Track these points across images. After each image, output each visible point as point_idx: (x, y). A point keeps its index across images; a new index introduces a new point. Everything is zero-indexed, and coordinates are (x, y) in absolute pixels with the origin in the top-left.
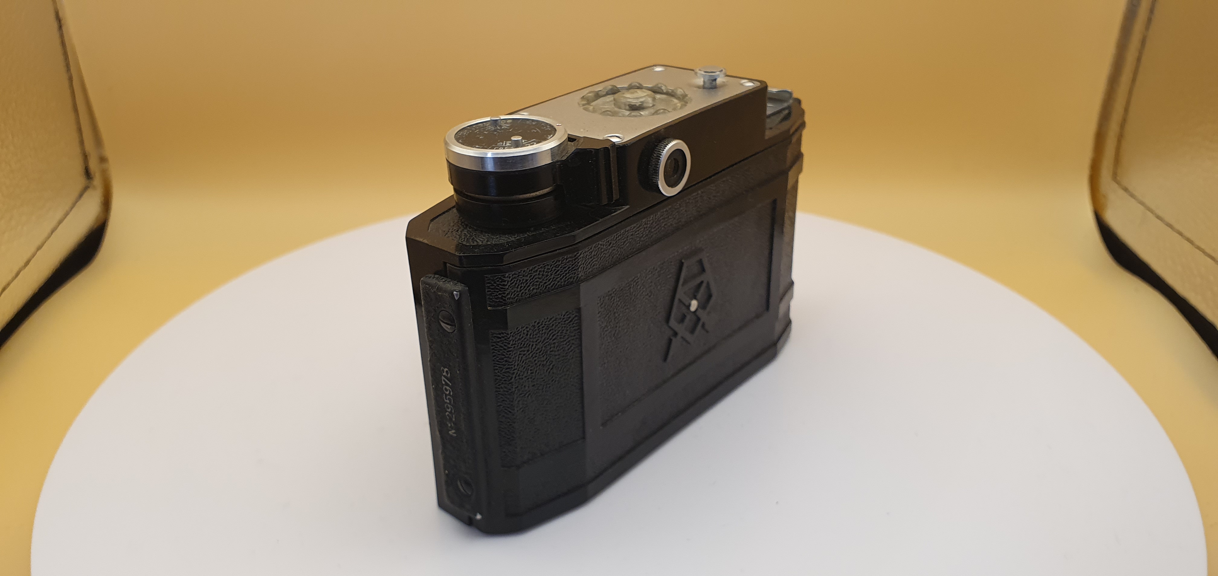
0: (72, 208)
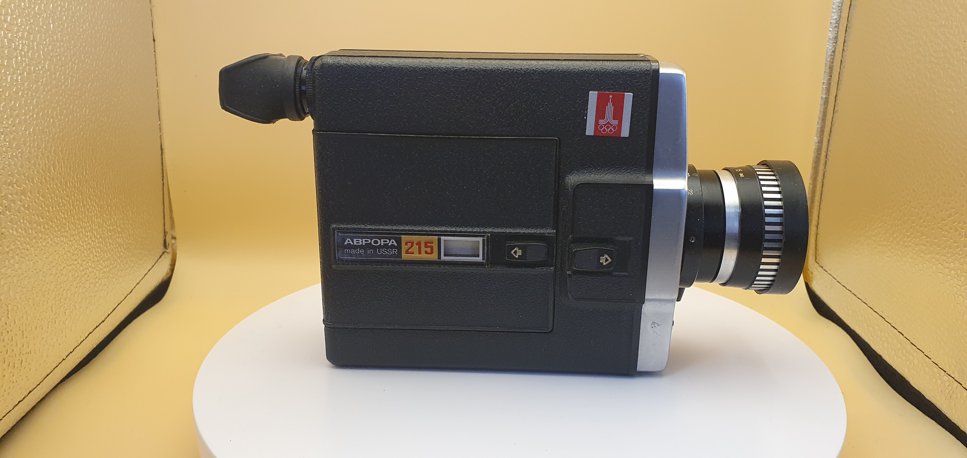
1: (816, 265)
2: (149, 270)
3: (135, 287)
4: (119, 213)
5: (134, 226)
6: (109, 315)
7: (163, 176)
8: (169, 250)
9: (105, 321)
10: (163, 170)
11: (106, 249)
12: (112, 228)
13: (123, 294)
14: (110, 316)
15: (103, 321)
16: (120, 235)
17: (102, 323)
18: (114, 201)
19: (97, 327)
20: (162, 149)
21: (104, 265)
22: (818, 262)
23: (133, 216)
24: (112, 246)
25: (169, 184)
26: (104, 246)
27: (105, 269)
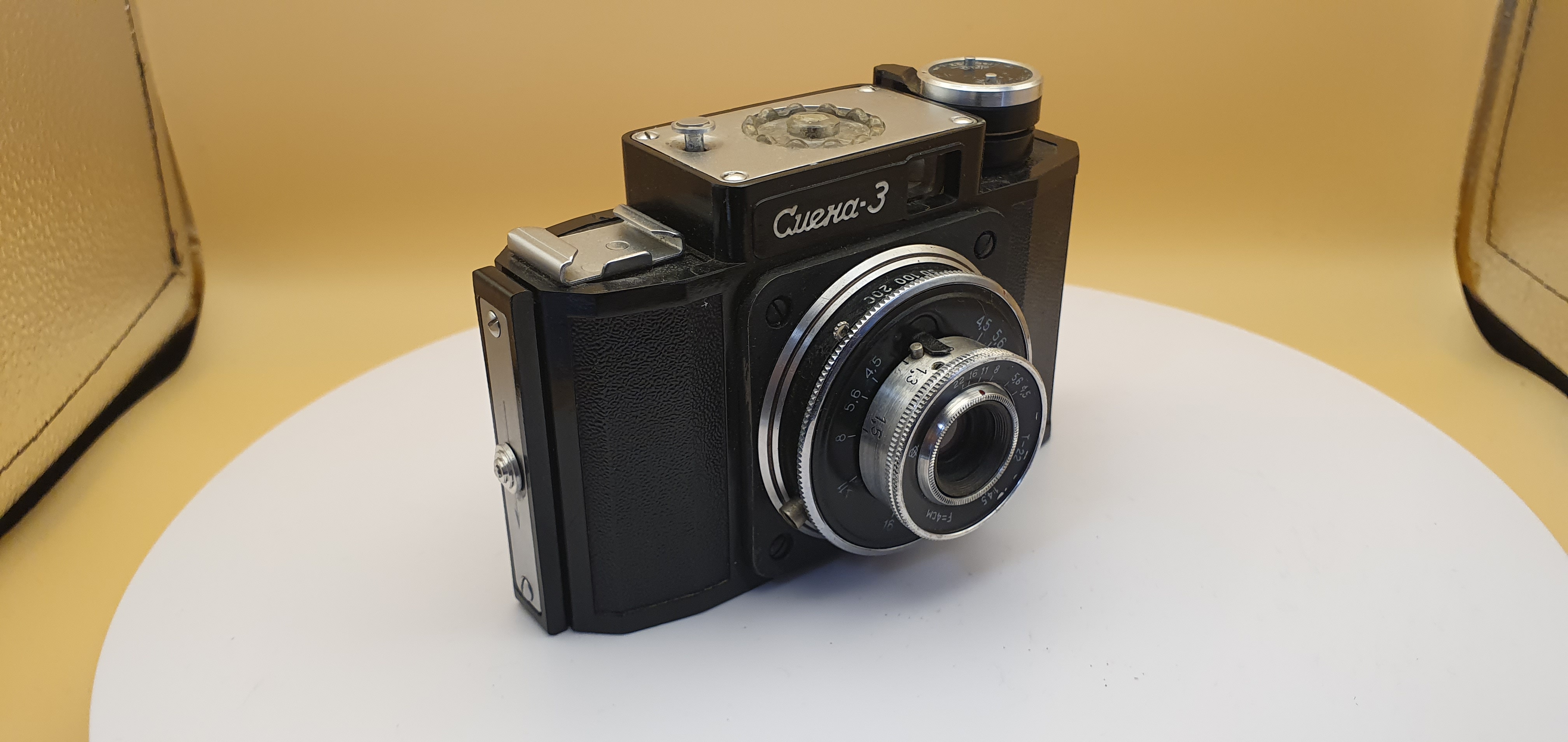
0: (154, 300)
1: (1489, 250)
2: (141, 316)
3: (108, 356)
4: (46, 207)
5: (90, 231)
6: (47, 424)
7: (151, 121)
8: (186, 267)
9: (39, 438)
10: (148, 107)
11: (22, 288)
12: (30, 242)
13: (80, 375)
14: (50, 426)
15: (34, 439)
16: (58, 254)
17: (30, 442)
18: (29, 183)
19: (18, 454)
20: (140, 64)
21: (21, 323)
22: (1495, 243)
23: (86, 209)
24: (37, 280)
25: (170, 133)
26: (17, 282)
27: (25, 332)
